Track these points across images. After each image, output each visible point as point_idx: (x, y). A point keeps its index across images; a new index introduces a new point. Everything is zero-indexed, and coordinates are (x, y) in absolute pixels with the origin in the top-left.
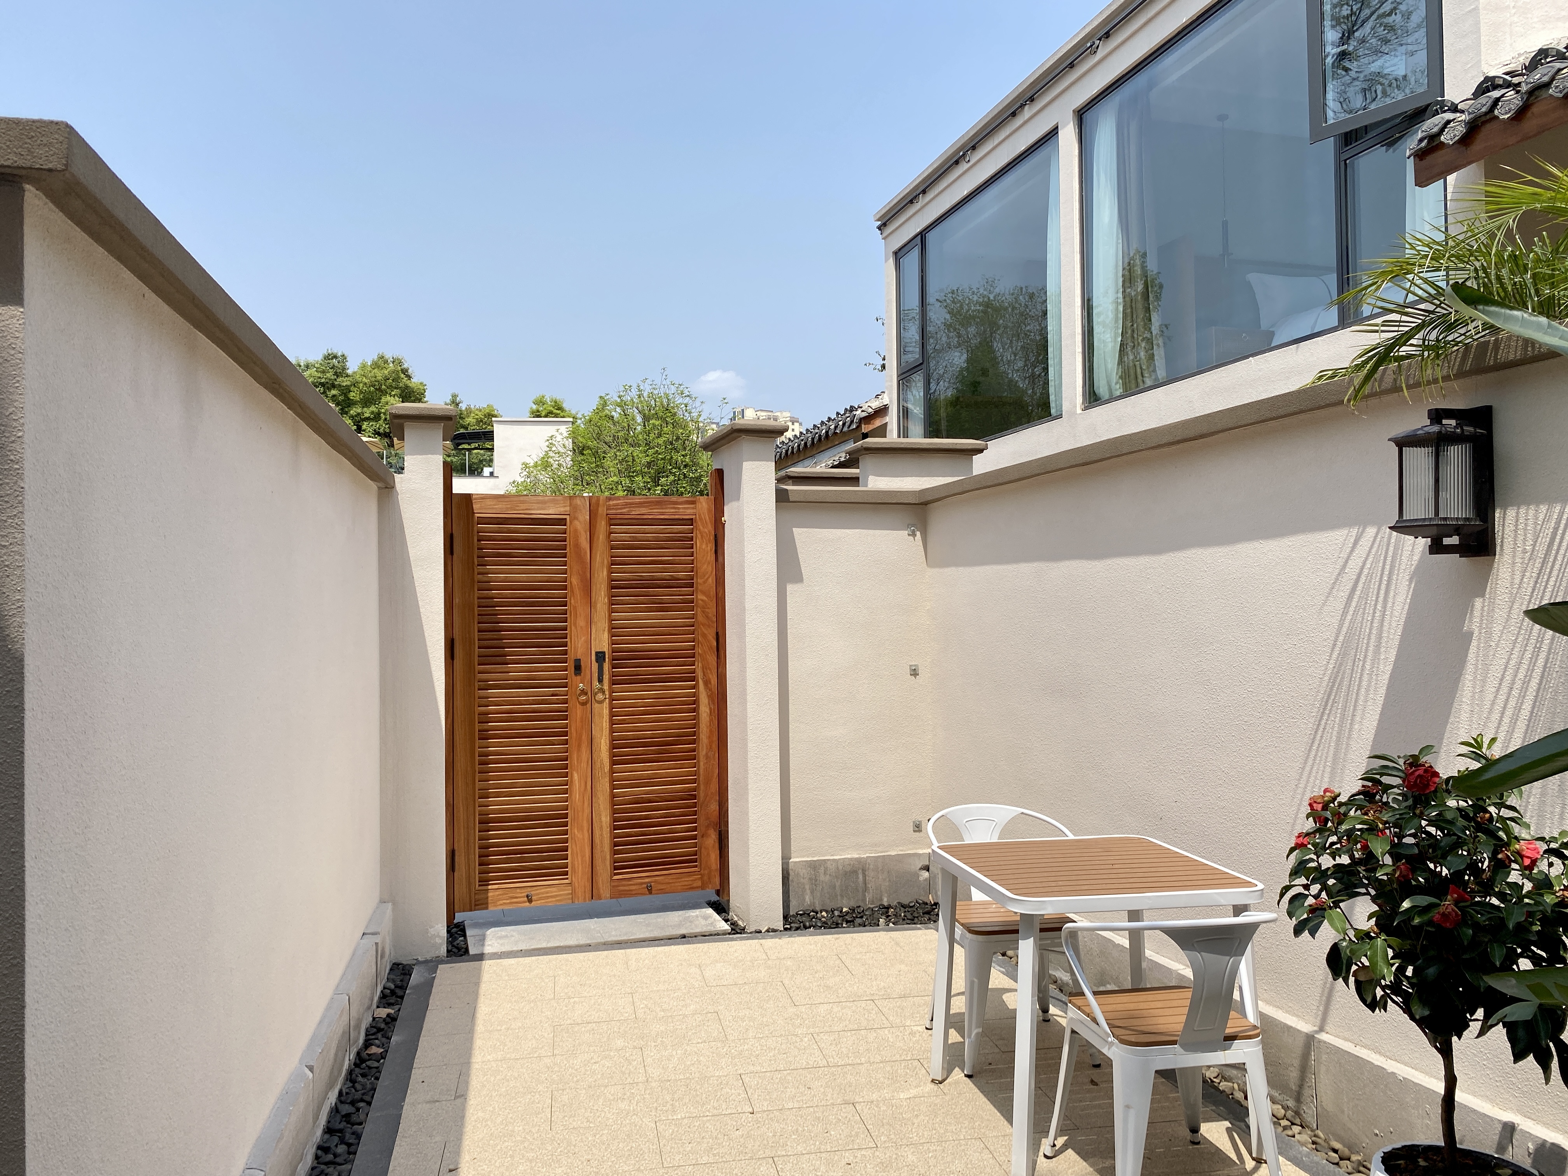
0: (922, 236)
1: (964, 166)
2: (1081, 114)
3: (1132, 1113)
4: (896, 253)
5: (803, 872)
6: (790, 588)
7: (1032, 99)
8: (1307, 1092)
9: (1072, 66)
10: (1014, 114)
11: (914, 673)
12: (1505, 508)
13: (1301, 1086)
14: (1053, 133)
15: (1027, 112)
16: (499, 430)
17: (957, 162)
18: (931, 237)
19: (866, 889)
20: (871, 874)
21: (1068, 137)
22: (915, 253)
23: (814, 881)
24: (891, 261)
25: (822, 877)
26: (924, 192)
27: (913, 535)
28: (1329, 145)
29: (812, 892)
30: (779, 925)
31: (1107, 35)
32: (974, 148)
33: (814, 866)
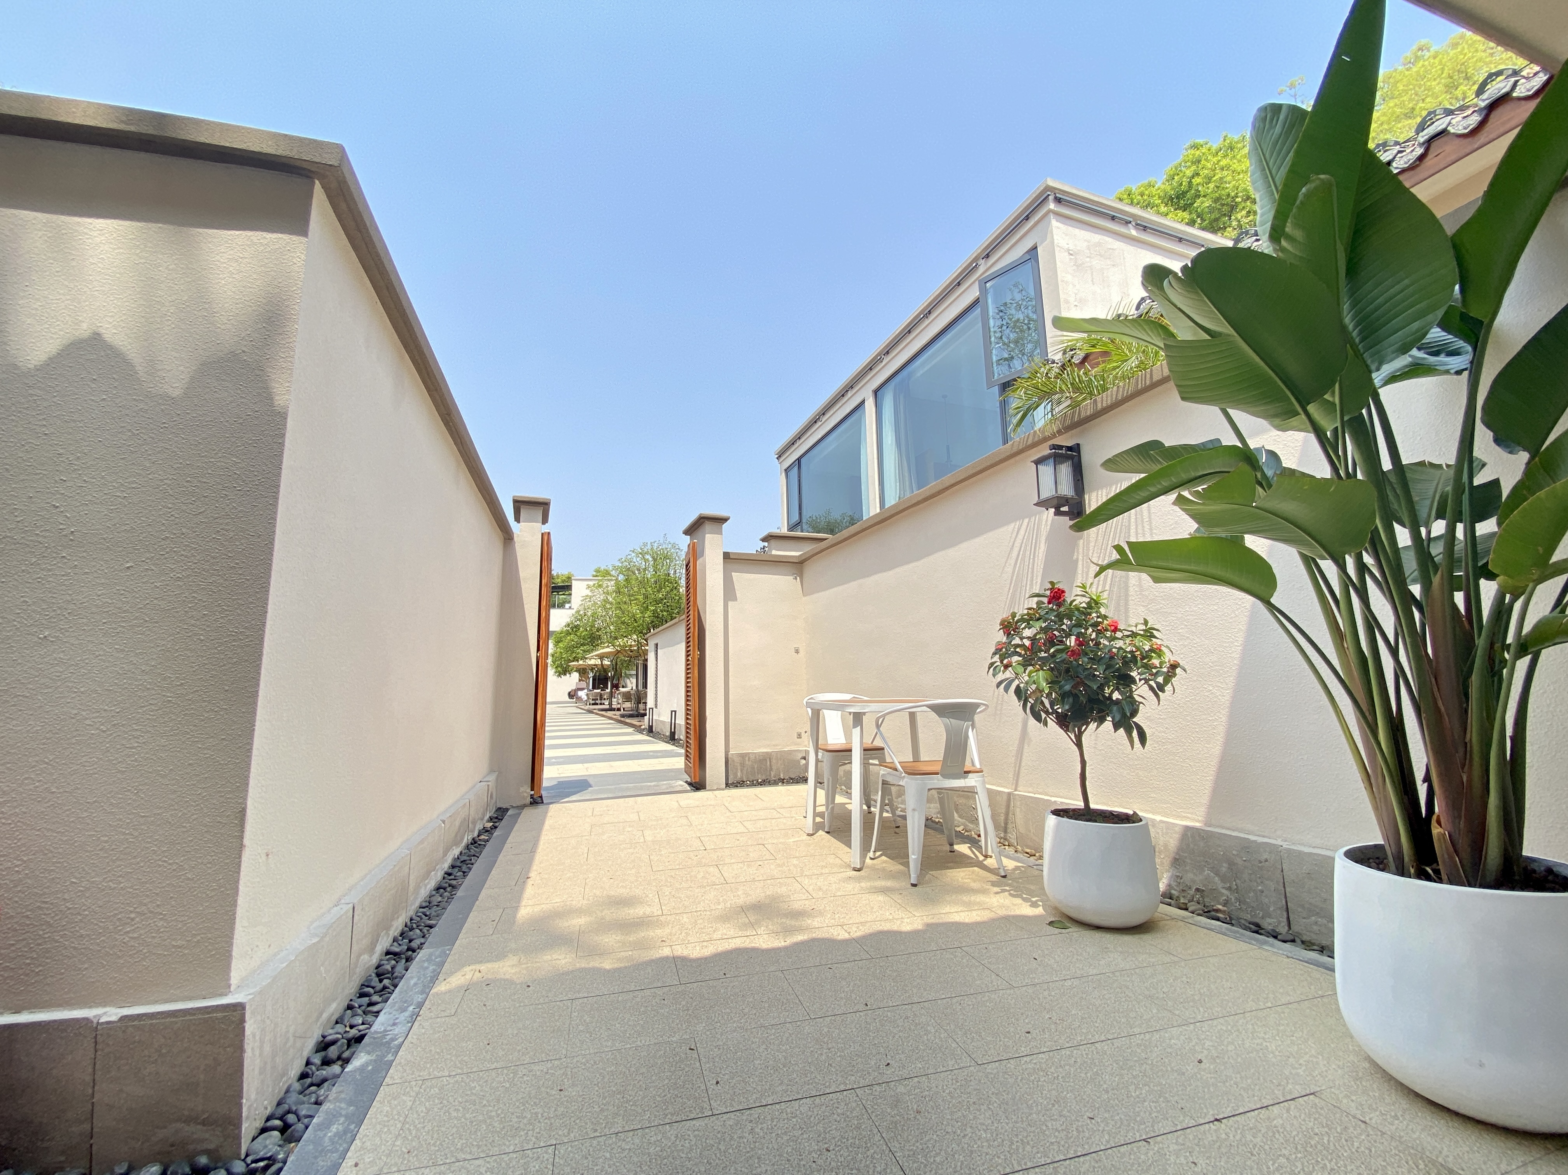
0: (799, 460)
1: (819, 423)
2: (876, 392)
3: (916, 813)
4: (786, 470)
5: (737, 760)
6: (730, 603)
7: (852, 387)
8: (1010, 826)
9: (871, 369)
10: (843, 395)
11: (797, 652)
12: (1090, 492)
13: (1006, 824)
14: (863, 402)
15: (850, 394)
16: (575, 584)
17: (815, 422)
18: (803, 460)
19: (771, 769)
20: (774, 761)
21: (870, 405)
22: (796, 468)
23: (743, 765)
24: (784, 474)
25: (747, 762)
26: (799, 438)
27: (796, 579)
28: (996, 389)
29: (741, 771)
30: (724, 786)
31: (888, 353)
32: (824, 414)
33: (743, 756)
